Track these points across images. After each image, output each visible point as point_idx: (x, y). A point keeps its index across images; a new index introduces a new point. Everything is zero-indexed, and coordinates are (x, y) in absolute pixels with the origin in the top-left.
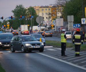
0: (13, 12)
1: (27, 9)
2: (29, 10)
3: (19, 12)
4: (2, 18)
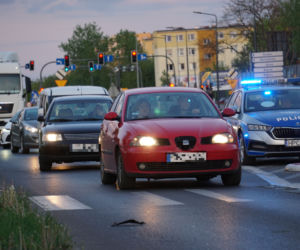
0: (65, 48)
1: (111, 40)
2: (118, 41)
3: (83, 50)
4: (31, 66)
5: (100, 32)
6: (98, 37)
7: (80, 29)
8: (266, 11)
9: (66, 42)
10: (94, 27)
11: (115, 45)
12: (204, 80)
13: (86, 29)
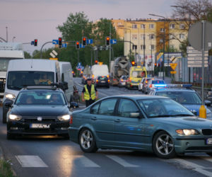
2: (99, 26)
3: (74, 31)
4: (35, 43)
5: (86, 19)
6: (85, 23)
7: (72, 16)
8: (202, 13)
9: (62, 25)
10: (82, 15)
11: (97, 29)
12: (158, 59)
13: (77, 16)
